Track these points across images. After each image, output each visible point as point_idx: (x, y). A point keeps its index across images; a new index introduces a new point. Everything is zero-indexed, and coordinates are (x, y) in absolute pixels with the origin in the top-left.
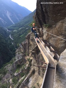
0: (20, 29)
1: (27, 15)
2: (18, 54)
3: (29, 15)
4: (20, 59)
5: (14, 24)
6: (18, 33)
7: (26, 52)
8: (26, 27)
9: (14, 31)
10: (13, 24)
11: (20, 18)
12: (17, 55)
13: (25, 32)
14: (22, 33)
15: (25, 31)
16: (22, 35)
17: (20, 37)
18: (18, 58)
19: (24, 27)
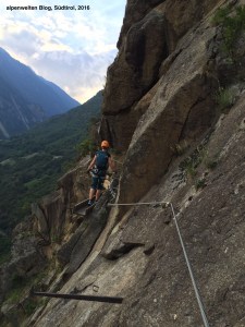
0: (29, 157)
1: (62, 112)
2: (22, 239)
3: (69, 112)
4: (27, 254)
5: (7, 135)
6: (18, 170)
7: (52, 231)
8: (52, 154)
9: (3, 163)
10: (5, 138)
11: (34, 120)
12: (19, 242)
13: (45, 169)
14: (33, 173)
15: (48, 167)
16: (35, 181)
17: (27, 189)
18: (21, 253)
19: (44, 153)
